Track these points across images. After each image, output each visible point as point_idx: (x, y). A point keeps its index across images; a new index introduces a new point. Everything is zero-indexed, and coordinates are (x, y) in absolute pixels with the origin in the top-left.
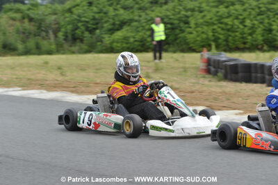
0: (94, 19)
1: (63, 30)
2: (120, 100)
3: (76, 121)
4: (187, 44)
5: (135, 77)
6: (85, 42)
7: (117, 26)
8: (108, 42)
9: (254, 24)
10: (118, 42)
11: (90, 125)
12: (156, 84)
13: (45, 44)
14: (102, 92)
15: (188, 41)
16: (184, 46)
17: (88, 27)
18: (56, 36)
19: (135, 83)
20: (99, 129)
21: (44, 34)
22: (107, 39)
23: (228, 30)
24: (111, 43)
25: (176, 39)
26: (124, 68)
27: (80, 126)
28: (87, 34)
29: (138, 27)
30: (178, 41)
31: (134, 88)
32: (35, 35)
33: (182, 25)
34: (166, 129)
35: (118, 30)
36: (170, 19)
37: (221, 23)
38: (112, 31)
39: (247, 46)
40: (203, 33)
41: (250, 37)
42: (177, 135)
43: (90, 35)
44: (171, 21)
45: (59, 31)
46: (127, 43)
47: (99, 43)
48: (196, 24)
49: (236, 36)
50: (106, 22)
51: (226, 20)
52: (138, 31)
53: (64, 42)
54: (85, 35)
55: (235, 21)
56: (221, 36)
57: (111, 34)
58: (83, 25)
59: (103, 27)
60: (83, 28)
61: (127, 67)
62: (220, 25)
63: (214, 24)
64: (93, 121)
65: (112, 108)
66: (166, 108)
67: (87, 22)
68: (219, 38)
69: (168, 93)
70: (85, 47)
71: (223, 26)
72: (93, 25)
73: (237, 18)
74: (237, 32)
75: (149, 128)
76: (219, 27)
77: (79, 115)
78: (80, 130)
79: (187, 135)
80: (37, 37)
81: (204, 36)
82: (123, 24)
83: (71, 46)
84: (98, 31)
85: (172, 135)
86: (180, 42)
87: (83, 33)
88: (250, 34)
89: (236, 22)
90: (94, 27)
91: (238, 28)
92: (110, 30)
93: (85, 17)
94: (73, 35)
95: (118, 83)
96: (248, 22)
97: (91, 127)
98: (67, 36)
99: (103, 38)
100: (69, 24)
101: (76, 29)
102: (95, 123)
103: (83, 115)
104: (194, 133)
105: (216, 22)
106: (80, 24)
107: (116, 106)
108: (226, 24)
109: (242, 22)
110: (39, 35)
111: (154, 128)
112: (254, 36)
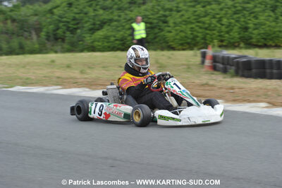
0: (74, 19)
1: (45, 30)
2: (129, 91)
3: (87, 111)
5: (145, 69)
6: (66, 41)
7: (97, 26)
8: (89, 41)
9: (230, 23)
10: (98, 41)
11: (100, 115)
12: (163, 75)
13: (28, 44)
14: (112, 84)
16: (164, 45)
17: (69, 27)
18: (39, 36)
19: (144, 74)
20: (110, 119)
21: (26, 34)
22: (88, 39)
23: (206, 29)
24: (93, 42)
25: (155, 38)
26: (135, 60)
27: (91, 116)
28: (68, 34)
29: (118, 27)
30: (157, 40)
31: (142, 80)
32: (18, 36)
33: (161, 24)
34: (174, 119)
35: (98, 30)
36: (150, 18)
37: (198, 22)
38: (93, 30)
39: (224, 44)
40: (181, 31)
41: (227, 35)
42: (184, 124)
43: (71, 35)
44: (151, 20)
45: (41, 31)
46: (108, 42)
47: (81, 42)
48: (175, 23)
49: (214, 34)
50: (86, 22)
51: (203, 19)
52: (119, 31)
53: (46, 41)
54: (67, 35)
56: (199, 35)
57: (92, 34)
58: (64, 25)
59: (83, 27)
60: (65, 28)
61: (138, 59)
63: (192, 23)
64: (103, 112)
65: (121, 99)
66: (172, 98)
67: (68, 22)
68: (197, 37)
69: (175, 84)
70: (66, 46)
71: (200, 24)
72: (74, 25)
73: (214, 17)
74: (214, 30)
75: (157, 117)
76: (197, 26)
77: (90, 105)
78: (92, 120)
79: (193, 123)
80: (21, 37)
81: (183, 34)
82: (103, 24)
83: (53, 46)
84: (79, 31)
85: (179, 124)
86: (160, 40)
87: (64, 33)
88: (228, 32)
89: (214, 21)
90: (75, 27)
91: (216, 26)
92: (91, 30)
93: (65, 17)
94: (55, 35)
95: (128, 74)
96: (225, 21)
97: (102, 117)
98: (49, 36)
99: (84, 37)
100: (50, 25)
101: (58, 29)
102: (105, 114)
103: (94, 105)
104: (200, 122)
105: (194, 21)
106: (61, 25)
107: (125, 97)
108: (204, 23)
109: (219, 21)
110: (22, 36)
111: (161, 117)
112: (231, 34)
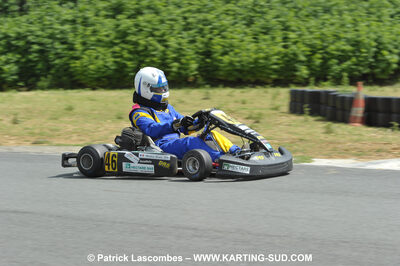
4: (71, 75)
9: (180, 44)
15: (72, 70)
23: (138, 53)
25: (49, 67)
33: (57, 45)
36: (37, 36)
40: (97, 58)
41: (176, 64)
48: (84, 44)
51: (133, 38)
55: (150, 38)
56: (129, 63)
62: (124, 46)
63: (116, 44)
68: (125, 66)
71: (130, 47)
73: (153, 35)
74: (153, 56)
76: (123, 49)
88: (176, 60)
91: (156, 49)
96: (173, 42)
105: (116, 41)
108: (136, 44)
109: (162, 41)
